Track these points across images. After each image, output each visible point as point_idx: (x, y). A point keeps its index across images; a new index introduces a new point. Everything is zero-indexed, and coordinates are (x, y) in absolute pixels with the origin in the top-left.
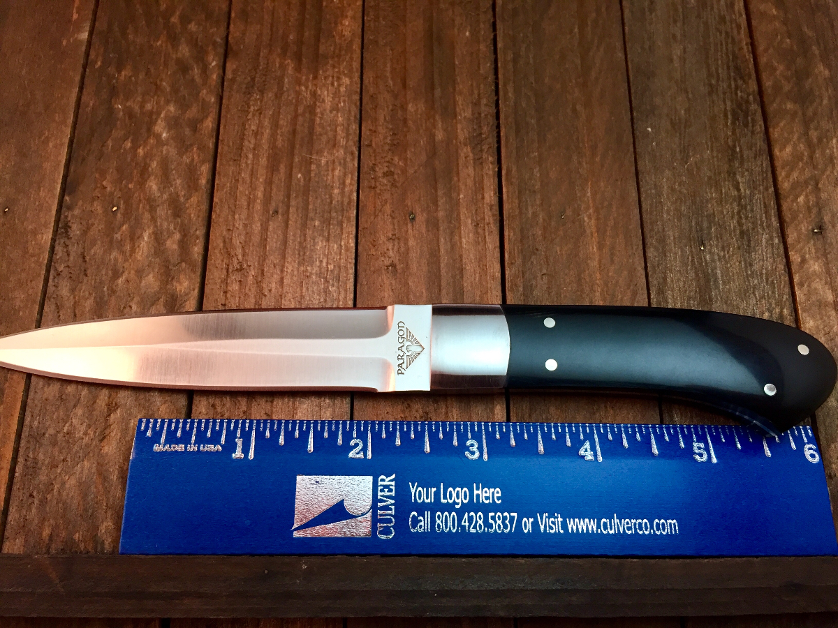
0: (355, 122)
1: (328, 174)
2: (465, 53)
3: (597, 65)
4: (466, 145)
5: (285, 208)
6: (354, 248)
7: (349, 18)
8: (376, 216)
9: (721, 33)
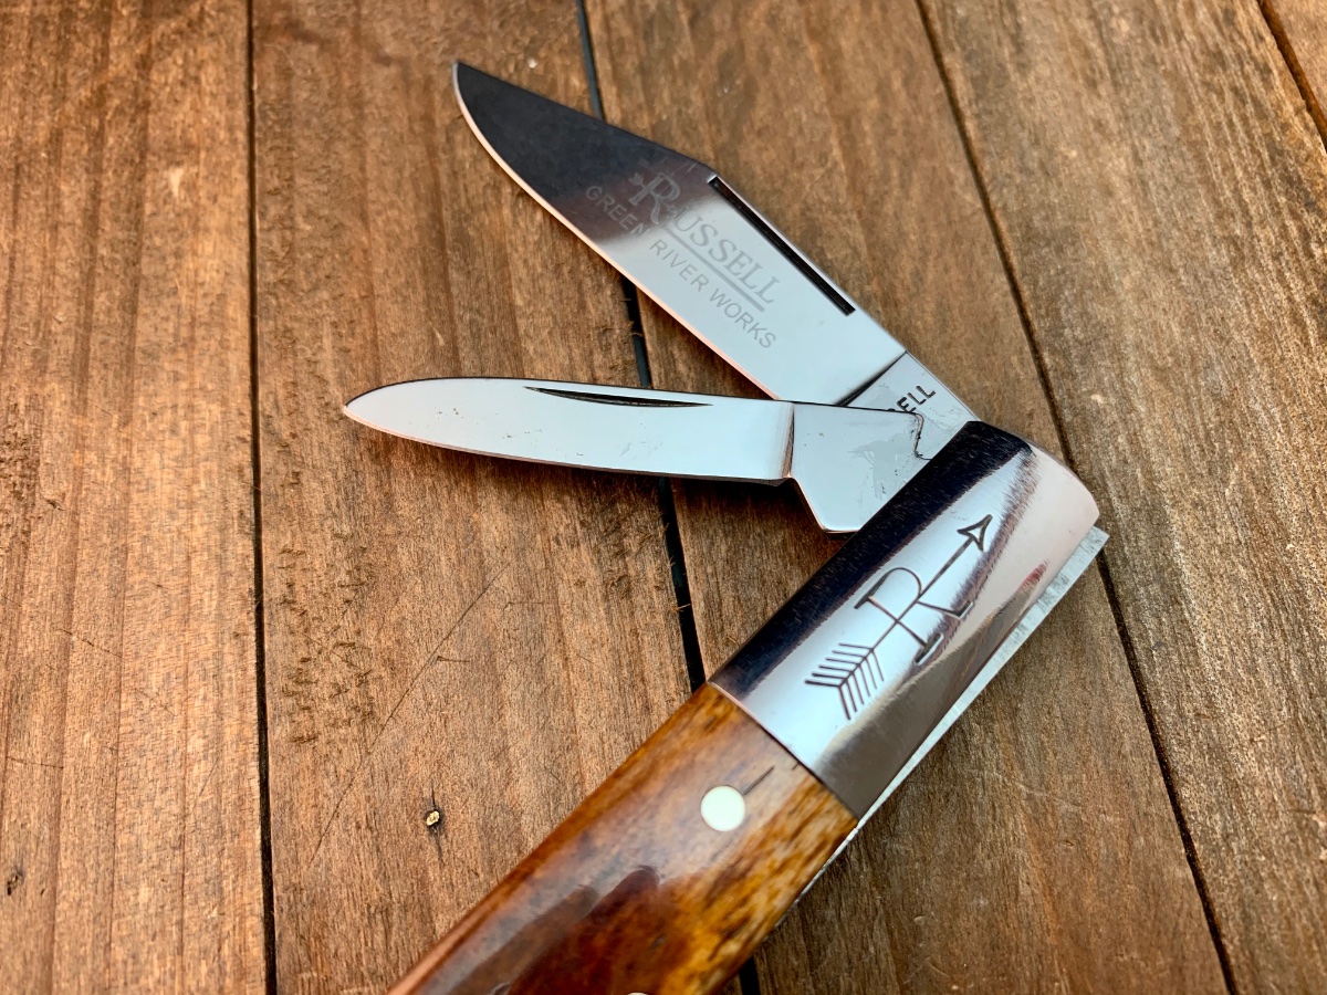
0: (240, 531)
1: (171, 717)
2: (539, 270)
3: (912, 237)
4: (574, 544)
5: (45, 855)
6: (263, 964)
7: (214, 233)
8: (324, 835)
9: (1220, 94)
